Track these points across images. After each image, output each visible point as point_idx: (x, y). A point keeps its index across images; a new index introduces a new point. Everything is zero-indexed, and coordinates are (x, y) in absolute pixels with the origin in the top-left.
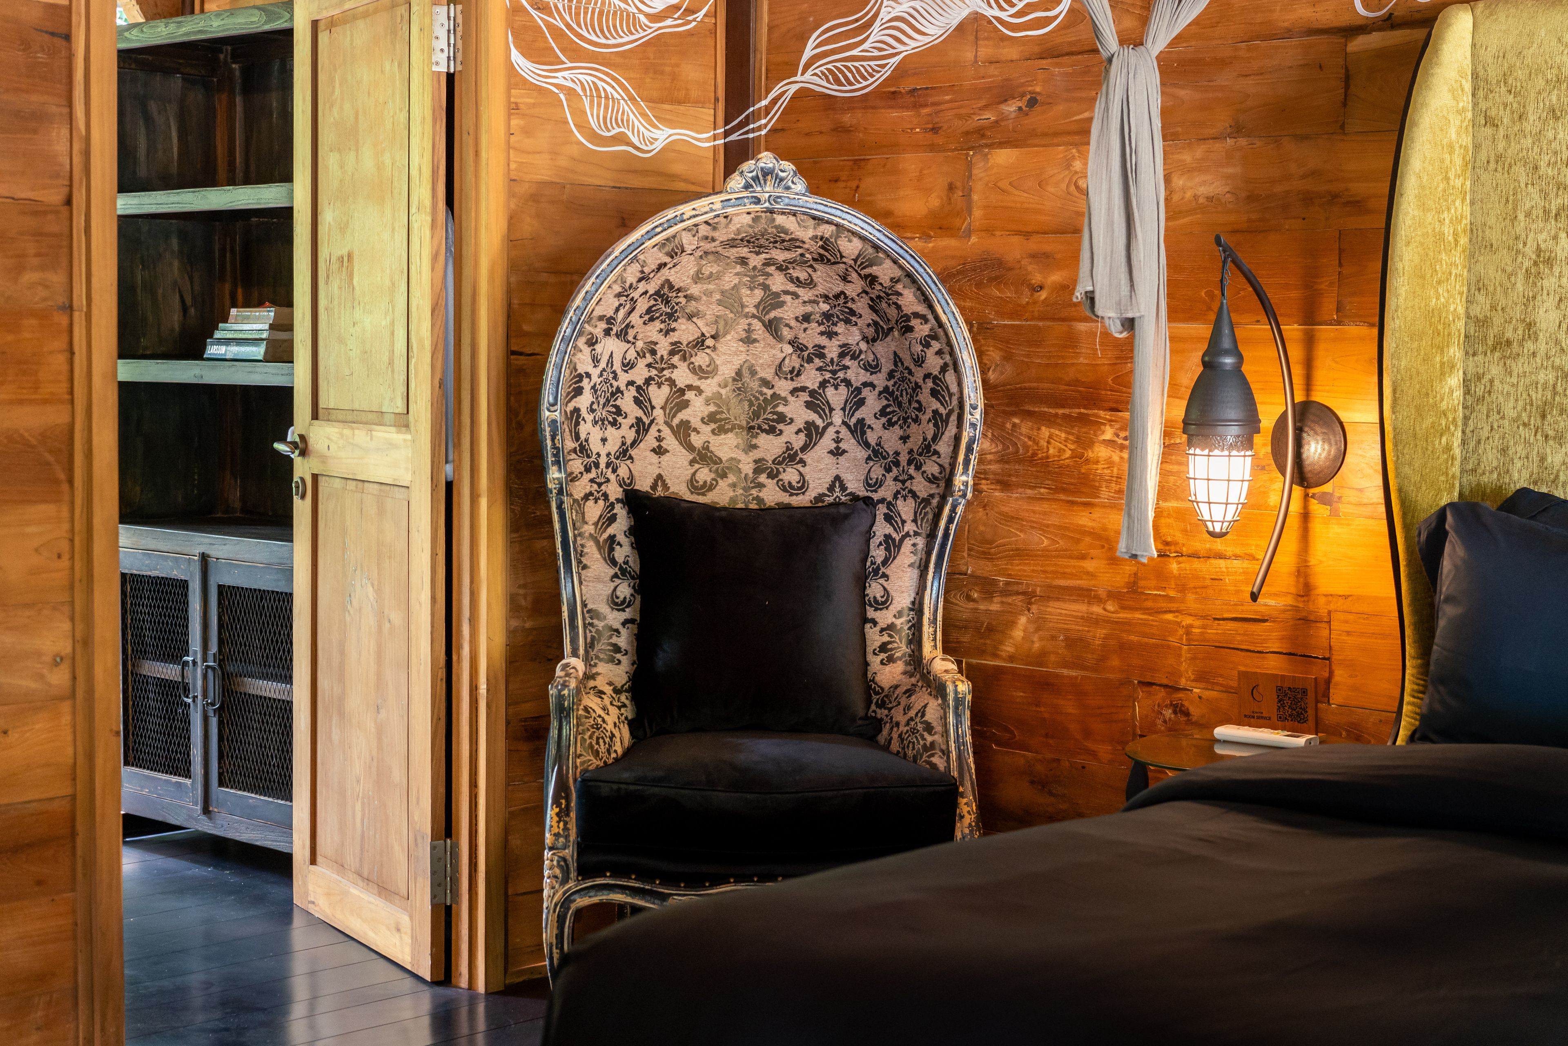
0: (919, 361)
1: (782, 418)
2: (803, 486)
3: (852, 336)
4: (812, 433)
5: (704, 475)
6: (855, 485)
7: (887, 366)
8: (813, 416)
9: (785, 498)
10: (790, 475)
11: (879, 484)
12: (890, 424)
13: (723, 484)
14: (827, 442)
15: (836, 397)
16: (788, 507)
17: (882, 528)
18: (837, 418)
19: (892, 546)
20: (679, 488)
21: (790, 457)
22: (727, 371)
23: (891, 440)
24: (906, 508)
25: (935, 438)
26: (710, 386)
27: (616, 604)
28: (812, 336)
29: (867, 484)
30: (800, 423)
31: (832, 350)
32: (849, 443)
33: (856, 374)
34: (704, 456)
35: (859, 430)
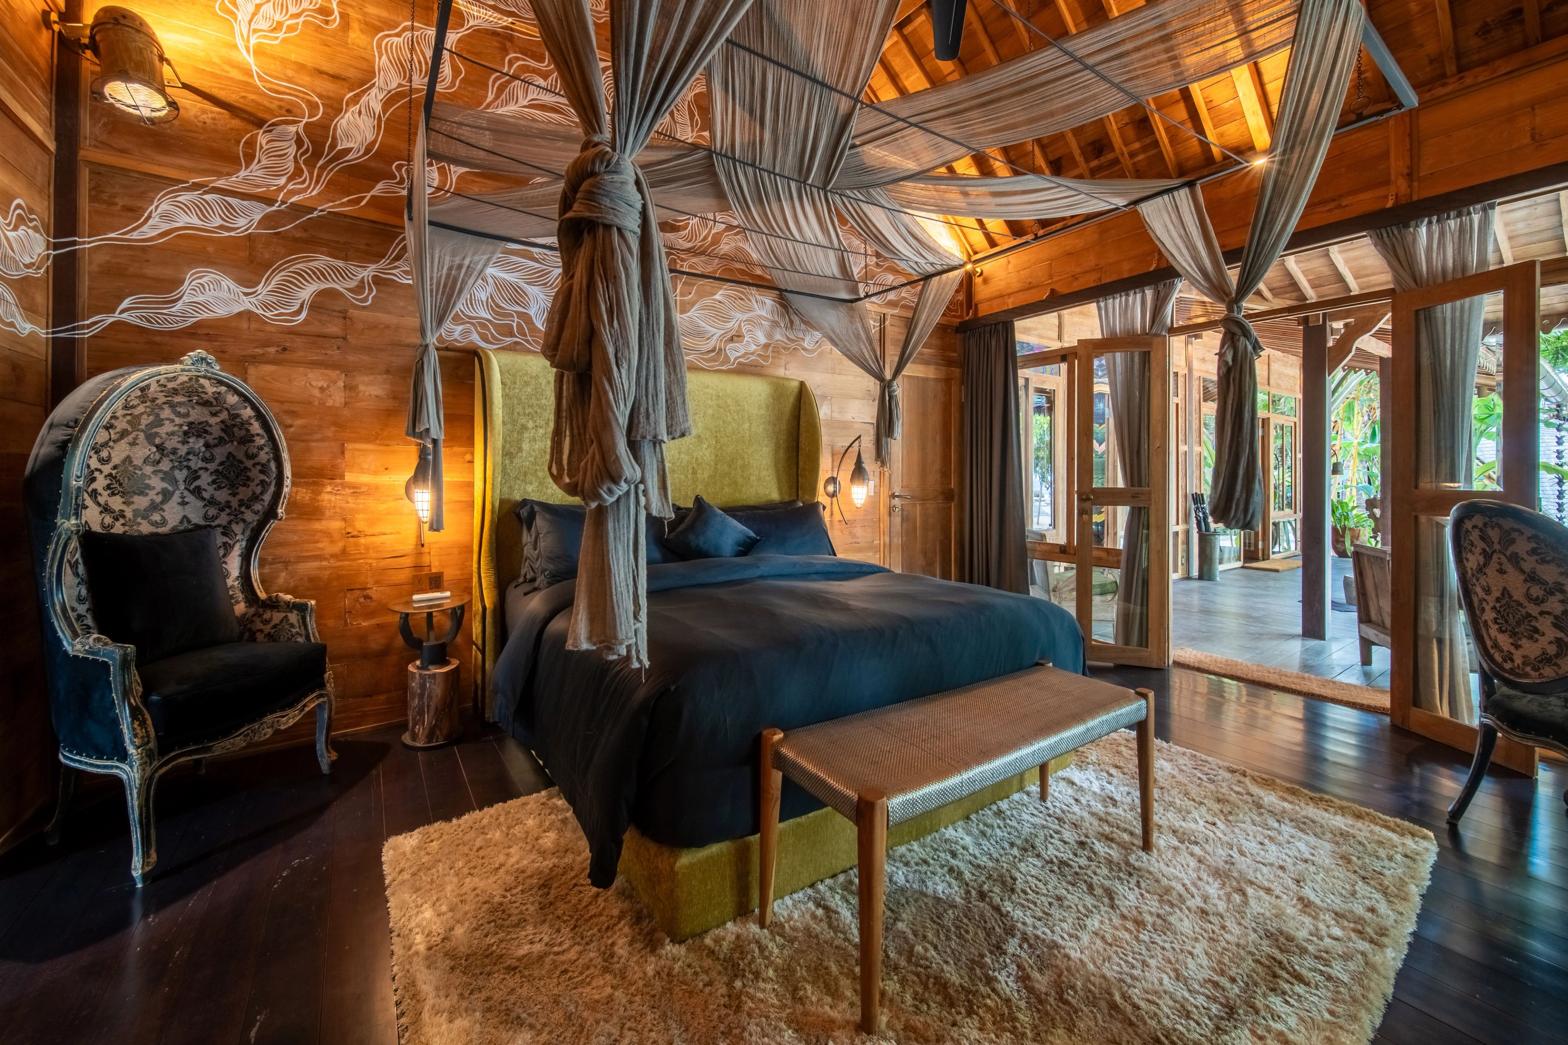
0: (253, 456)
1: (148, 487)
2: (164, 522)
3: (198, 444)
4: (167, 495)
5: (108, 520)
6: (196, 518)
7: (219, 459)
8: (165, 485)
9: (153, 529)
10: (156, 517)
11: (214, 518)
12: (219, 488)
13: (118, 524)
14: (176, 498)
15: (180, 475)
16: (157, 534)
17: (220, 539)
18: (182, 487)
19: (228, 547)
20: (97, 528)
21: (154, 507)
22: (116, 460)
23: (222, 496)
24: (237, 528)
25: (262, 493)
26: (107, 469)
27: (80, 600)
28: (172, 443)
29: (205, 517)
30: (159, 489)
31: (183, 450)
32: (190, 498)
33: (195, 463)
34: (106, 509)
35: (197, 492)
